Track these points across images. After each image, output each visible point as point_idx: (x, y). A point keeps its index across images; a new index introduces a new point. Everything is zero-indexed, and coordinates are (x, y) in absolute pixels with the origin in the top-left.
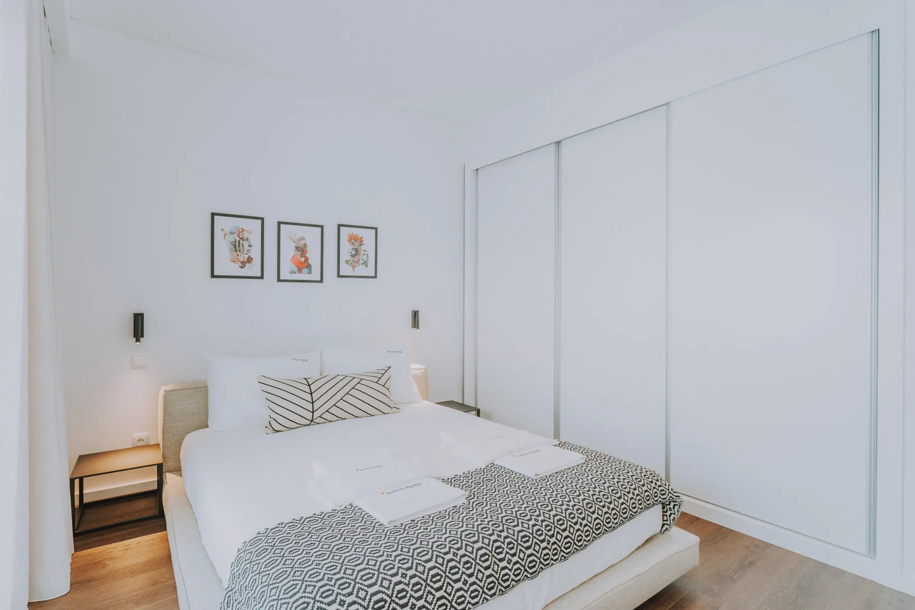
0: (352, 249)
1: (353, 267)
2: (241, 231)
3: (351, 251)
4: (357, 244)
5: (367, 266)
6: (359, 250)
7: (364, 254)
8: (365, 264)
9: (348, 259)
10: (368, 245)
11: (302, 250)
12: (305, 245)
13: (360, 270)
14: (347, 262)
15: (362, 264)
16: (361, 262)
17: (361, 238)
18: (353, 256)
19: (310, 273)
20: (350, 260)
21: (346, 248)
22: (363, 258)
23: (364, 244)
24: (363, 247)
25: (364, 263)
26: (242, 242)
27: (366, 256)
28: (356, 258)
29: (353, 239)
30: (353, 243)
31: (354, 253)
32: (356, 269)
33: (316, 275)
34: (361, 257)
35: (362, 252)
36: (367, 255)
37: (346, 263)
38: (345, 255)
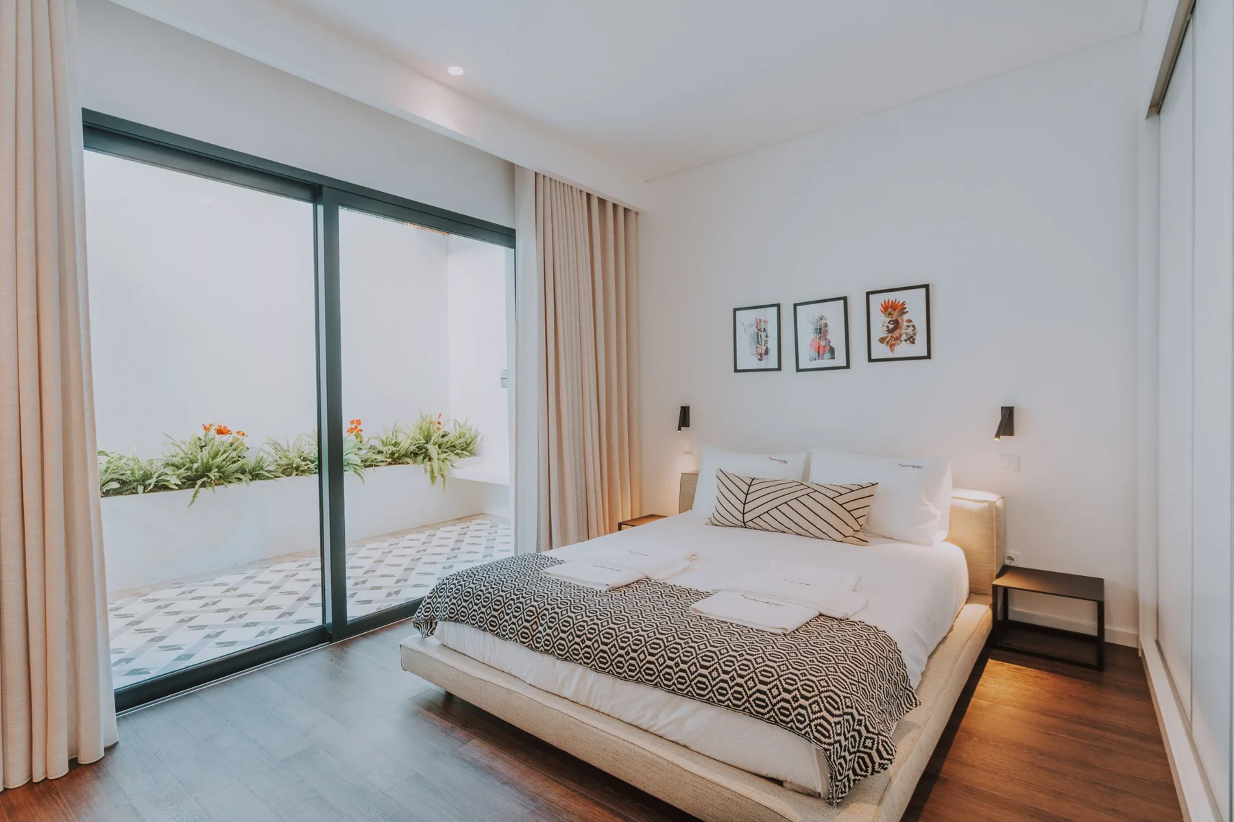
0: (889, 322)
1: (892, 346)
2: (759, 321)
3: (887, 324)
4: (895, 314)
5: (913, 342)
6: (900, 321)
7: (909, 326)
8: (911, 339)
9: (885, 336)
10: (915, 312)
11: (821, 331)
12: (826, 325)
13: (903, 349)
14: (882, 340)
15: (906, 340)
16: (904, 337)
17: (903, 304)
18: (890, 331)
19: (833, 357)
20: (887, 337)
21: (880, 322)
22: (905, 331)
23: (907, 312)
24: (905, 317)
25: (909, 339)
26: (760, 333)
27: (911, 328)
28: (896, 334)
29: (889, 308)
30: (890, 314)
31: (891, 326)
32: (896, 348)
33: (840, 360)
34: (904, 331)
35: (905, 324)
36: (914, 326)
37: (881, 342)
38: (879, 330)
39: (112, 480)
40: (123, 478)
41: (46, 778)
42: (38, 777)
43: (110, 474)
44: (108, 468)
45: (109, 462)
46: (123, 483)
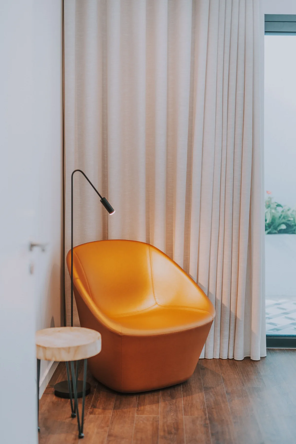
39: (283, 223)
40: (289, 223)
41: (234, 358)
42: (231, 357)
43: (282, 219)
44: (281, 215)
45: (283, 211)
46: (288, 225)
